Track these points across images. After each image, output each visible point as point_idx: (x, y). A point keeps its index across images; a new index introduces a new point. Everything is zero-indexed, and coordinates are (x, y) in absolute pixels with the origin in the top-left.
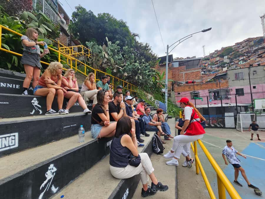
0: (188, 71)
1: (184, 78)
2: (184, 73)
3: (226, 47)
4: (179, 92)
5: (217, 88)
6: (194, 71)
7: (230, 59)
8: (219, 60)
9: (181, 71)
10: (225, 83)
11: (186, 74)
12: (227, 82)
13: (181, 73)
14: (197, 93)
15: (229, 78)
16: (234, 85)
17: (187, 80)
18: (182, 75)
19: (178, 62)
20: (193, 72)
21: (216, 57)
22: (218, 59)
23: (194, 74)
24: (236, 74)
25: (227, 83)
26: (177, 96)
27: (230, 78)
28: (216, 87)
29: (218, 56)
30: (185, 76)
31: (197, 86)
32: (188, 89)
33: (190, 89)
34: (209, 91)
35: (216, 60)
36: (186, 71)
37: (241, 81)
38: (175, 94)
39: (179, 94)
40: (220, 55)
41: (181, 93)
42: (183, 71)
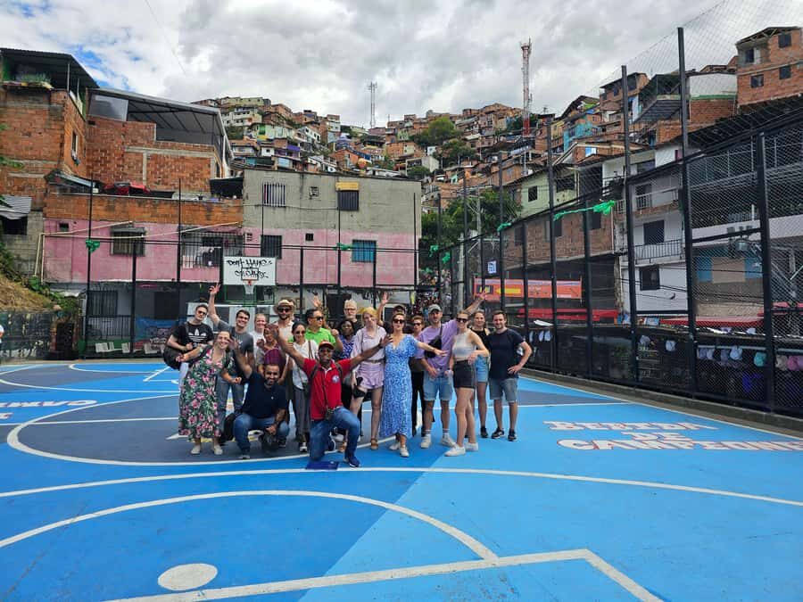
0: (164, 147)
1: (144, 173)
2: (146, 152)
3: (440, 115)
4: (65, 221)
5: (207, 222)
6: (187, 154)
7: (439, 160)
8: (411, 156)
9: (134, 143)
10: (235, 210)
11: (153, 158)
12: (240, 208)
13: (136, 149)
14: (140, 234)
15: (247, 197)
16: (256, 223)
17: (158, 183)
18: (138, 158)
19: (127, 102)
20: (183, 157)
21: (407, 141)
22: (410, 149)
23: (184, 167)
24: (267, 188)
25: (239, 212)
26: (53, 233)
27: (249, 196)
28: (205, 218)
29: (412, 139)
30: (148, 165)
31: (140, 204)
32: (103, 214)
33: (112, 214)
34: (180, 229)
35: (405, 154)
36: (156, 146)
37: (277, 210)
38: (46, 223)
39: (65, 226)
40: (418, 136)
41: (71, 224)
42: (141, 145)
